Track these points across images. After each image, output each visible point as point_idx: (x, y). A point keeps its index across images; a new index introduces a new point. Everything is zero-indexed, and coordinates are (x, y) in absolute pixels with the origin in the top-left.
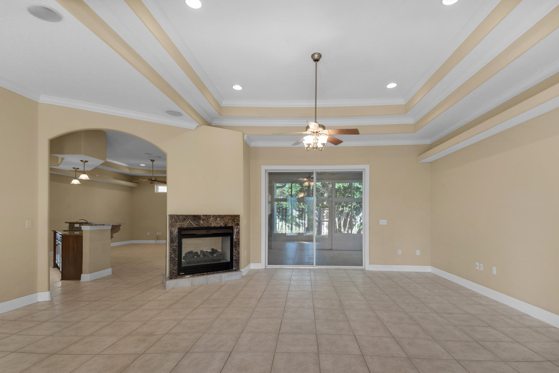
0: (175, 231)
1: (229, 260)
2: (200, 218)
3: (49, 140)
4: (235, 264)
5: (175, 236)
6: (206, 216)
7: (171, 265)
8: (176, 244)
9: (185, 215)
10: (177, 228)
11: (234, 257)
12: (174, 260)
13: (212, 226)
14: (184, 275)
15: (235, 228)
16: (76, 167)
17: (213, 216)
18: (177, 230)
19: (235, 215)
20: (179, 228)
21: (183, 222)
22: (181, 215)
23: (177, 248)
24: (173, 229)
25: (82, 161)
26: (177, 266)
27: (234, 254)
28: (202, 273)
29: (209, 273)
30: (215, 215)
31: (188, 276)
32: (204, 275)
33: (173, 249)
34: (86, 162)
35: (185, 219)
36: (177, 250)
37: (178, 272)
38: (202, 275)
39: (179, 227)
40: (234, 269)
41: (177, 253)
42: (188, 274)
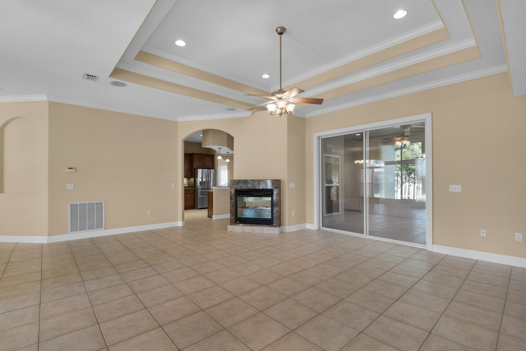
0: (233, 191)
1: (270, 217)
2: (248, 182)
3: (183, 140)
4: (275, 221)
5: (233, 195)
6: (252, 180)
7: (231, 215)
8: (233, 200)
9: (238, 180)
10: (234, 189)
11: (274, 215)
12: (233, 212)
13: (257, 188)
14: (238, 223)
15: (274, 190)
16: (228, 152)
17: (257, 180)
18: (234, 191)
19: (274, 180)
20: (235, 190)
21: (238, 185)
22: (236, 180)
23: (234, 203)
24: (232, 190)
25: (219, 148)
26: (234, 216)
27: (274, 212)
28: (250, 224)
29: (255, 225)
30: (259, 180)
31: (241, 225)
32: (251, 226)
33: (232, 204)
34: (221, 148)
35: (238, 183)
36: (234, 205)
37: (235, 220)
38: (250, 225)
39: (235, 188)
40: (274, 224)
41: (234, 207)
42: (241, 223)
